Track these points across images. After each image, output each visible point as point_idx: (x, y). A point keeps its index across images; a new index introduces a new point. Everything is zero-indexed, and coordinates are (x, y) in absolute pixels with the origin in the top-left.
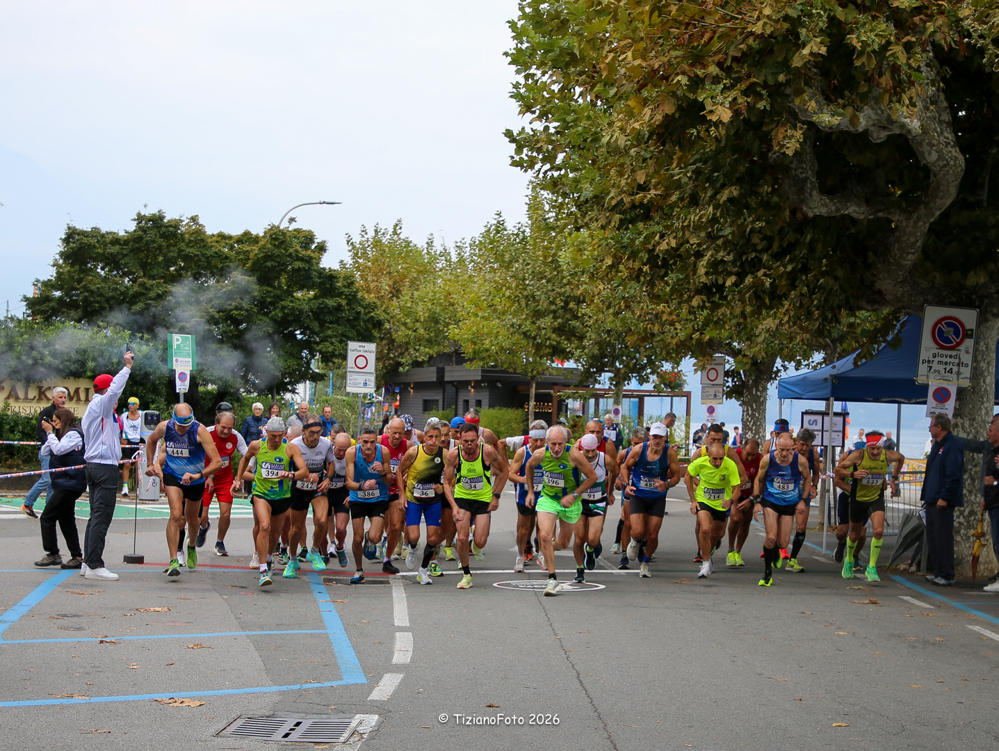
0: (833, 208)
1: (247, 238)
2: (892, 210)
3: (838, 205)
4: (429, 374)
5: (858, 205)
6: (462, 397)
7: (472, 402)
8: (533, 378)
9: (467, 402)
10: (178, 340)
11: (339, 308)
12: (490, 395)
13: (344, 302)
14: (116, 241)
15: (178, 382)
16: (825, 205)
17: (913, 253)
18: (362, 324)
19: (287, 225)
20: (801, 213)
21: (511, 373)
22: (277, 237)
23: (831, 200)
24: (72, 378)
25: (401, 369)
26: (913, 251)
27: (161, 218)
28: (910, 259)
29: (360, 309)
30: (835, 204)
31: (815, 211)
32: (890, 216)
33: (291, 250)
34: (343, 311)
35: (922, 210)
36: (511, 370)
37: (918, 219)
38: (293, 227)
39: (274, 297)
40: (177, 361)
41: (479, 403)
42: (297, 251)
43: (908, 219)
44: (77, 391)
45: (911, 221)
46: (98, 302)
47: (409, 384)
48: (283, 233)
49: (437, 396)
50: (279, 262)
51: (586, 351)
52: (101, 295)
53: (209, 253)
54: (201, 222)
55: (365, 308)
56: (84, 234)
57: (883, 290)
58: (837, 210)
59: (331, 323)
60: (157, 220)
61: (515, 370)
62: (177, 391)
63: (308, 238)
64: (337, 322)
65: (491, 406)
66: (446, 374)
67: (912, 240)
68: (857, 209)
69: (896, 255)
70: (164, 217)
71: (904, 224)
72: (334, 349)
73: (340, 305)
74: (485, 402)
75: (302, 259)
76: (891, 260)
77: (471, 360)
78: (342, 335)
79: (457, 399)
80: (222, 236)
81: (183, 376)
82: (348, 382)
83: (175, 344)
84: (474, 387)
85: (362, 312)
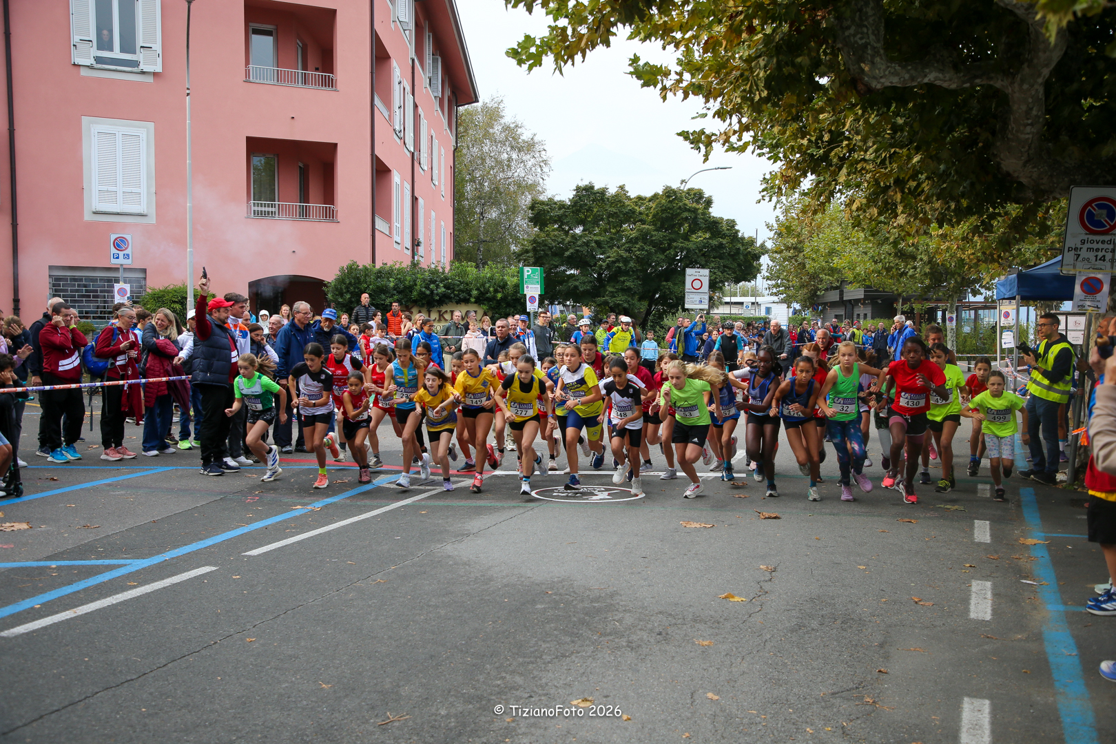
0: (907, 76)
1: (655, 196)
2: (993, 75)
3: (913, 72)
4: (834, 296)
5: (941, 71)
6: (856, 312)
7: (862, 316)
8: (899, 295)
9: (858, 315)
10: (528, 271)
11: (721, 246)
12: (871, 310)
13: (724, 241)
14: (562, 205)
15: (528, 304)
16: (895, 74)
17: (1032, 125)
18: (741, 257)
19: (679, 185)
20: (862, 83)
21: (881, 292)
22: (669, 192)
23: (903, 67)
24: (463, 304)
25: (819, 293)
26: (1029, 121)
27: (592, 187)
28: (1028, 133)
29: (739, 246)
30: (908, 72)
31: (883, 80)
32: (992, 83)
33: (681, 204)
34: (725, 248)
35: (1026, 69)
36: (881, 289)
37: (1022, 81)
38: (685, 187)
39: (669, 240)
40: (527, 287)
41: (865, 315)
42: (685, 204)
43: (1012, 83)
45: (1016, 85)
46: (543, 250)
47: (825, 304)
48: (674, 192)
49: (841, 312)
50: (672, 214)
51: (918, 270)
52: (546, 245)
53: (624, 211)
54: (627, 189)
55: (743, 245)
56: (542, 203)
57: (1011, 172)
58: (913, 79)
59: (714, 258)
60: (589, 189)
61: (884, 289)
63: (698, 195)
64: (721, 258)
65: (873, 318)
66: (845, 295)
67: (1024, 108)
68: (941, 75)
69: (1013, 128)
71: (1010, 90)
72: (716, 278)
73: (721, 244)
74: (869, 315)
75: (689, 210)
76: (1010, 136)
78: (724, 266)
79: (853, 314)
80: (640, 198)
81: (532, 299)
82: (686, 300)
83: (526, 274)
84: (862, 304)
85: (742, 249)
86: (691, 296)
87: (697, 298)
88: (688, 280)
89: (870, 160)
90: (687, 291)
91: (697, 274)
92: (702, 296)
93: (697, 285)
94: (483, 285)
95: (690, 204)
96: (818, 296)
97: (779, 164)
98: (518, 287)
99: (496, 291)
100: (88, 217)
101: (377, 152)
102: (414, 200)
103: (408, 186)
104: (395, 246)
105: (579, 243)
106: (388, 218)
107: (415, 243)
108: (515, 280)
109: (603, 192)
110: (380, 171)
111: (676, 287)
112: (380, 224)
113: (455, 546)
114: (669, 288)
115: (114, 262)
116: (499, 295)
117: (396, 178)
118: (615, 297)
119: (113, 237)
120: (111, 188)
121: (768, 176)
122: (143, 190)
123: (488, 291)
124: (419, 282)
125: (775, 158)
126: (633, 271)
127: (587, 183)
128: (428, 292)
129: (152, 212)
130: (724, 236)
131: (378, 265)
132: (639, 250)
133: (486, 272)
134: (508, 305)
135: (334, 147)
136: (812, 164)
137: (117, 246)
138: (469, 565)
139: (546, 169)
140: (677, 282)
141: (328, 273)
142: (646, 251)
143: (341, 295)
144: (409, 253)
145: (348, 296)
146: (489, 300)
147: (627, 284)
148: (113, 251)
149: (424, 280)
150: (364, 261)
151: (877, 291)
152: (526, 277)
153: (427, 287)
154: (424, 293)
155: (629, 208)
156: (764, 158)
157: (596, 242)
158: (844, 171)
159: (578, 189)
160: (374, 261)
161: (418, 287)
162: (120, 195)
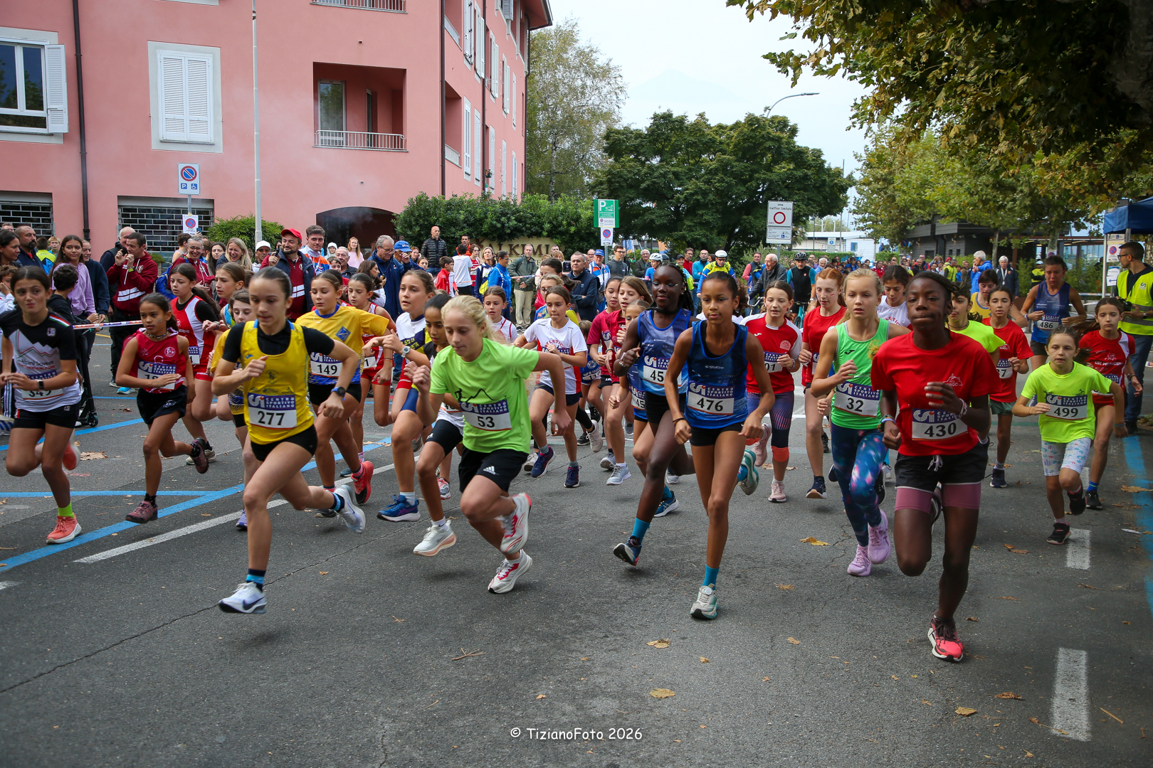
1: (737, 125)
4: (925, 231)
6: (948, 248)
8: (996, 229)
9: (951, 251)
10: (603, 204)
11: (806, 177)
12: (966, 246)
13: (809, 173)
14: (638, 135)
15: (602, 238)
18: (827, 189)
19: (763, 112)
21: (976, 226)
22: (752, 121)
24: (535, 237)
25: (909, 227)
27: (670, 115)
28: (1149, 50)
29: (825, 177)
33: (764, 133)
34: (810, 179)
36: (976, 223)
38: (769, 115)
39: (751, 171)
40: (602, 221)
41: (958, 251)
42: (769, 133)
44: (539, 247)
46: (618, 182)
47: (915, 240)
48: (757, 120)
49: (932, 247)
50: (754, 143)
51: (1018, 203)
52: (621, 177)
53: (705, 140)
54: (707, 117)
55: (829, 176)
56: (618, 132)
59: (798, 190)
60: (667, 117)
61: (979, 223)
62: (602, 245)
63: (782, 123)
64: (805, 190)
66: (937, 229)
67: (1145, 22)
70: (672, 115)
72: (800, 211)
73: (806, 175)
74: (963, 251)
75: (773, 139)
77: (944, 216)
78: (809, 199)
79: (945, 250)
80: (720, 127)
81: (607, 233)
82: (768, 234)
83: (600, 207)
84: (955, 239)
85: (828, 180)
86: (773, 230)
87: (779, 232)
88: (771, 213)
89: (971, 83)
90: (769, 224)
91: (780, 207)
92: (784, 230)
93: (780, 218)
94: (556, 218)
95: (774, 132)
96: (908, 231)
97: (872, 87)
98: (592, 220)
99: (569, 224)
100: (155, 146)
101: (447, 79)
102: (485, 129)
103: (478, 115)
104: (466, 177)
105: (656, 174)
106: (458, 148)
107: (486, 175)
108: (589, 213)
109: (681, 120)
110: (450, 98)
111: (758, 221)
112: (450, 155)
113: (528, 484)
114: (750, 222)
115: (182, 193)
116: (573, 229)
117: (466, 106)
118: (693, 231)
119: (181, 166)
120: (178, 117)
121: (859, 102)
122: (210, 118)
123: (561, 225)
124: (489, 215)
125: (868, 82)
126: (712, 204)
127: (665, 111)
128: (499, 225)
129: (219, 141)
130: (809, 167)
131: (448, 197)
132: (719, 181)
133: (559, 205)
134: (582, 239)
135: (402, 73)
136: (907, 87)
137: (185, 176)
138: (542, 504)
139: (621, 96)
140: (758, 215)
141: (398, 206)
142: (727, 182)
143: (410, 227)
144: (479, 184)
145: (417, 229)
146: (562, 233)
147: (706, 217)
148: (181, 180)
149: (495, 212)
150: (433, 193)
151: (972, 225)
152: (600, 209)
153: (498, 221)
154: (495, 226)
155: (709, 137)
156: (856, 82)
157: (674, 173)
158: (942, 94)
159: (656, 117)
160: (443, 193)
161: (489, 220)
162: (187, 124)
